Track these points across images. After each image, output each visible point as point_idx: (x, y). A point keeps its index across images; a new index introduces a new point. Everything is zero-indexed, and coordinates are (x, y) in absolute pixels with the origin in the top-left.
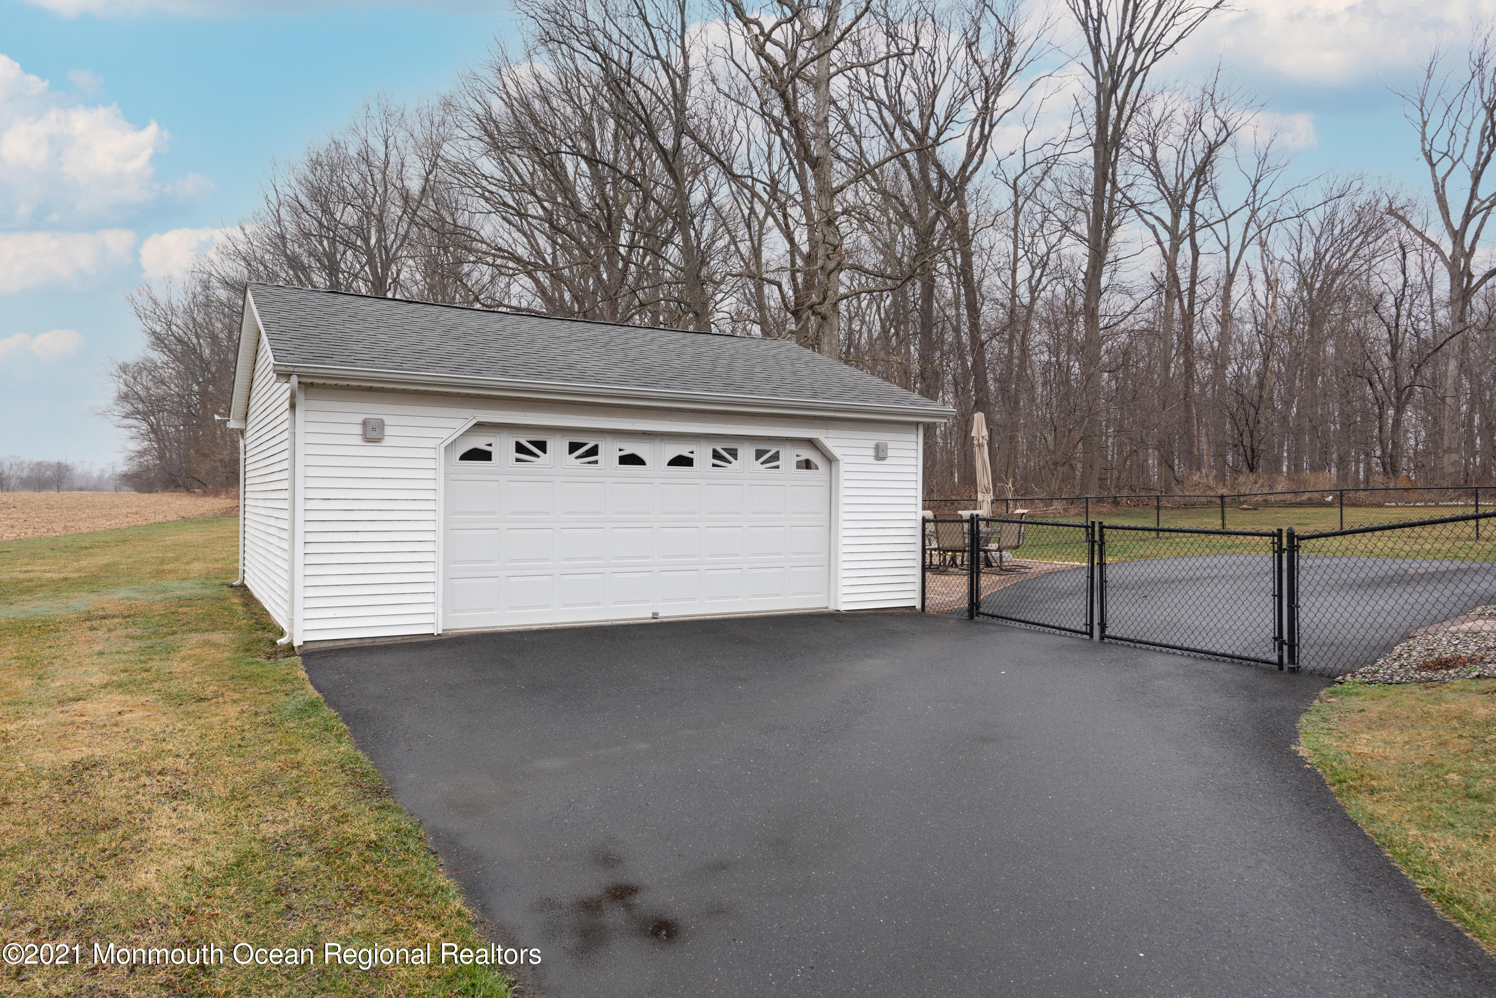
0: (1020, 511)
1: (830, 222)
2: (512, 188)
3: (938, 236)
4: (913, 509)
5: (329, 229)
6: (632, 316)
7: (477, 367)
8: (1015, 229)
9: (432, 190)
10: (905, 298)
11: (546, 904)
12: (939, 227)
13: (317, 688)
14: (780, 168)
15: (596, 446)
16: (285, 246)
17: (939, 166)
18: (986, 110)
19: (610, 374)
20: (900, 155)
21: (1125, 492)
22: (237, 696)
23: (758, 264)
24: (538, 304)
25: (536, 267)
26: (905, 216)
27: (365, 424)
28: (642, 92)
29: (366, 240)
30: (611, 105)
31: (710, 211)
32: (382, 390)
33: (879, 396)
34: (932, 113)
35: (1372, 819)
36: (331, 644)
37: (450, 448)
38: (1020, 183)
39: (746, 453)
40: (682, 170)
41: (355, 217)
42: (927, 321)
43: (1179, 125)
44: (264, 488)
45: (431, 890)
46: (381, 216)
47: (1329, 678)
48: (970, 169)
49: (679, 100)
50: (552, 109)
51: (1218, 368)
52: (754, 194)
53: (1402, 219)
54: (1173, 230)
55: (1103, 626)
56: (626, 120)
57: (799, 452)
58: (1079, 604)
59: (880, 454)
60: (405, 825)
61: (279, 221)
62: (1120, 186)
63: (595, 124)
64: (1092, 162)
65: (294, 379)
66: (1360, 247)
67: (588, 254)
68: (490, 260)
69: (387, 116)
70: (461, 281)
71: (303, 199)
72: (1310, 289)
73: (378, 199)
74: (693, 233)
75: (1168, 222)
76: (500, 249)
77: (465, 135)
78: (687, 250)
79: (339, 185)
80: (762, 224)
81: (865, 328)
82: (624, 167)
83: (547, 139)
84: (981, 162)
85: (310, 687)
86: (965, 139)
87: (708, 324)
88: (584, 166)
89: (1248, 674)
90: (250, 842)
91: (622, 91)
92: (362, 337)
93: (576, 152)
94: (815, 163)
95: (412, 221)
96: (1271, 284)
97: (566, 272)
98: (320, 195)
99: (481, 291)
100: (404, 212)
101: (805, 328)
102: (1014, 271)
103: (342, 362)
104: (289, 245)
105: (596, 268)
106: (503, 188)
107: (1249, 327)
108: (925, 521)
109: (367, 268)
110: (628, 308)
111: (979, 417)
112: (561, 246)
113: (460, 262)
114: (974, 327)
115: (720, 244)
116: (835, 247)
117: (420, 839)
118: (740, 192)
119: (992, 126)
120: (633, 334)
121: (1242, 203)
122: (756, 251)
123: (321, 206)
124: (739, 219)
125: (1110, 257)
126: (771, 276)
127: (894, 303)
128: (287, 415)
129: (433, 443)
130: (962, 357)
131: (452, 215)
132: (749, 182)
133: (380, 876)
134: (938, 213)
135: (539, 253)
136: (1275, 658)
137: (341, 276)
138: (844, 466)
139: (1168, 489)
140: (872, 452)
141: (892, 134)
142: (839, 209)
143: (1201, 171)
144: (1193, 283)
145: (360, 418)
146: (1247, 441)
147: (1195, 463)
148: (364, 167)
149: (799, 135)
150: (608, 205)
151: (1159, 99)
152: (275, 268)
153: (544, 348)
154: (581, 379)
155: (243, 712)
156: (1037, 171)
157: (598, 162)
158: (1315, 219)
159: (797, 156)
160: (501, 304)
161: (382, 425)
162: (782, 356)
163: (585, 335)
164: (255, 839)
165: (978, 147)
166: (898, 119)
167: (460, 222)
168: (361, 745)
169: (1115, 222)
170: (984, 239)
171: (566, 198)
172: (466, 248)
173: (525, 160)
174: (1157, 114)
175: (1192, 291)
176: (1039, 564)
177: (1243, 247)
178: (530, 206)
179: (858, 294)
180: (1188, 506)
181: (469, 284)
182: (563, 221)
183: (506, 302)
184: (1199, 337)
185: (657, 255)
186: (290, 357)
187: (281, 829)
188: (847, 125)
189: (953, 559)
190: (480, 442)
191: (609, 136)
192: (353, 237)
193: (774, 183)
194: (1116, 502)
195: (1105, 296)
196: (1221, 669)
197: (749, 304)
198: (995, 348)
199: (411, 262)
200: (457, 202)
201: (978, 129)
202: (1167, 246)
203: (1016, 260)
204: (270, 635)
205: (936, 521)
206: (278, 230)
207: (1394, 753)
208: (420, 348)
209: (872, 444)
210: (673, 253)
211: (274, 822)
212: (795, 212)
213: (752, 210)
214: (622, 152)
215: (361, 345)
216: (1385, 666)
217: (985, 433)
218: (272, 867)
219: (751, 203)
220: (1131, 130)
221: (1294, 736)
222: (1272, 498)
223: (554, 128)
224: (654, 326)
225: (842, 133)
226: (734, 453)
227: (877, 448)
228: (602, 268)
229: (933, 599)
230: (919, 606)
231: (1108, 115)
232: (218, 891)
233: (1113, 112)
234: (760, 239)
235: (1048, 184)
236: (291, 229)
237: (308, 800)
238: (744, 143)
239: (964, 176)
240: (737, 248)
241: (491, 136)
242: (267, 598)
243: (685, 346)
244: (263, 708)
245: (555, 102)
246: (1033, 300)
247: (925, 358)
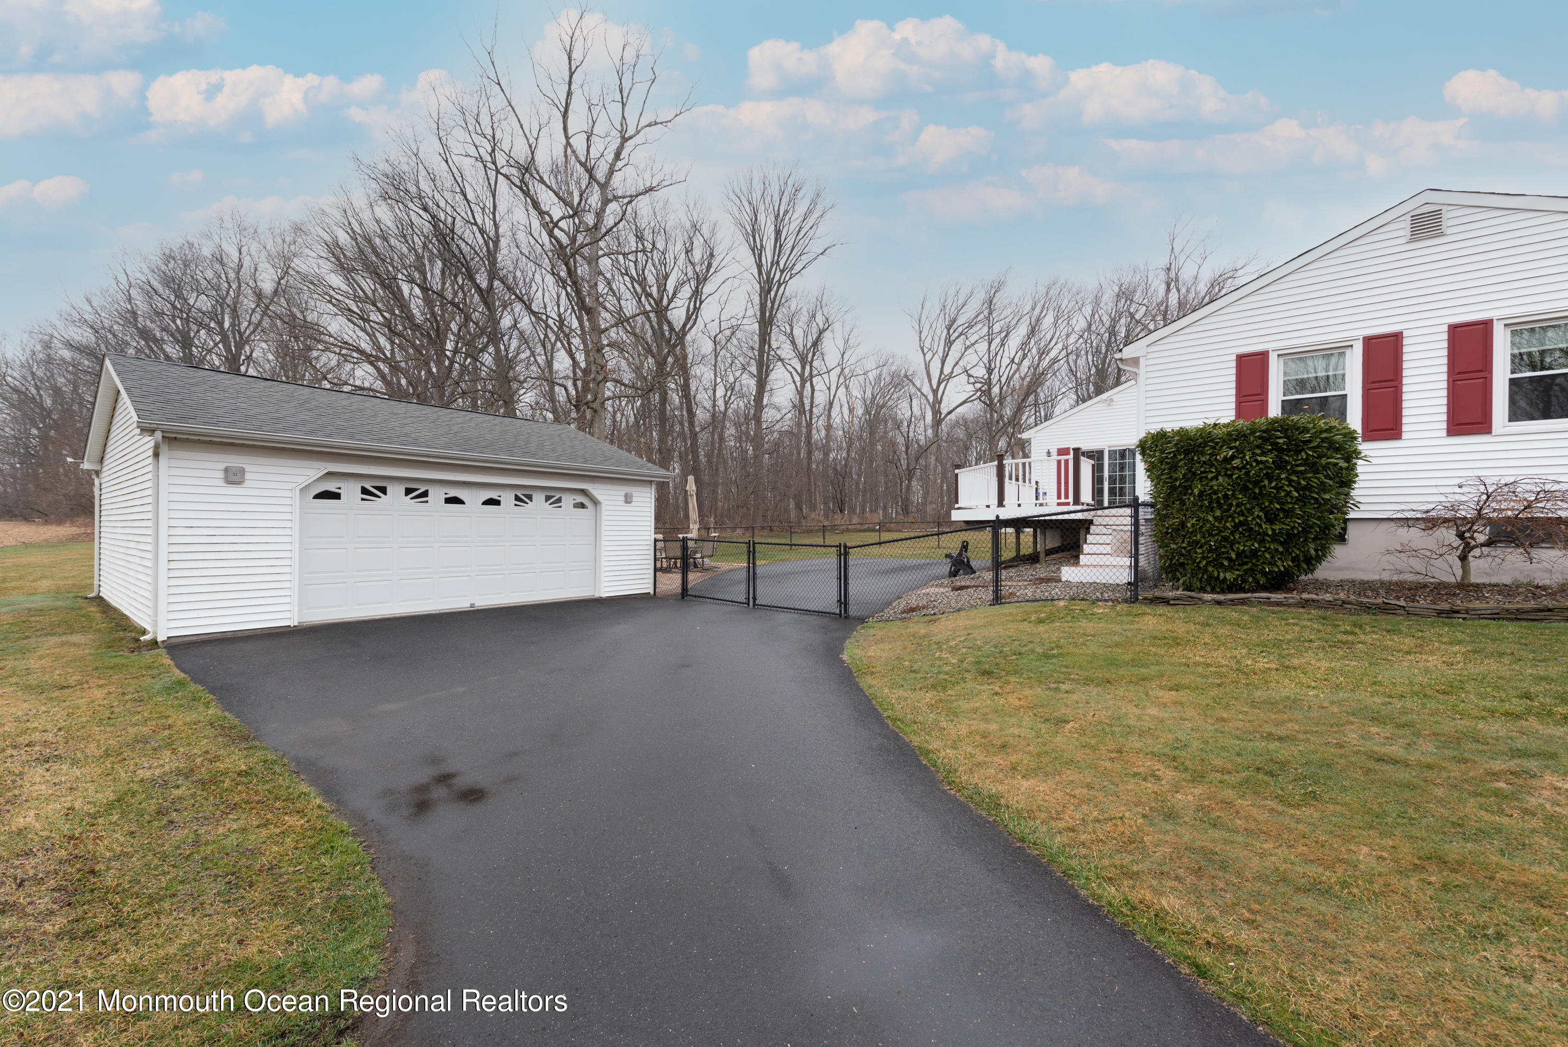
0: (713, 535)
1: (599, 350)
2: (356, 299)
3: (669, 365)
4: (648, 533)
5: (181, 311)
6: (456, 400)
7: (328, 432)
8: (715, 366)
9: (284, 292)
10: (650, 402)
11: (388, 792)
12: (670, 360)
13: (183, 670)
14: (566, 311)
15: (427, 491)
16: (136, 319)
17: (670, 324)
18: (697, 293)
19: (437, 442)
20: (646, 313)
21: (777, 524)
22: (101, 682)
23: (551, 371)
24: (379, 385)
25: (378, 359)
26: (649, 351)
27: (226, 470)
28: (463, 245)
29: (220, 324)
30: (439, 251)
31: (516, 332)
32: (243, 445)
33: (627, 464)
34: (665, 289)
35: (870, 687)
36: (194, 638)
37: (304, 490)
38: (718, 339)
39: (539, 497)
40: (494, 303)
41: (209, 304)
42: (663, 418)
43: (804, 318)
44: (123, 518)
45: (296, 795)
46: (235, 307)
47: (862, 620)
48: (688, 326)
49: (492, 256)
50: (390, 246)
51: (826, 454)
52: (548, 326)
53: (911, 381)
54: (801, 376)
55: (755, 599)
56: (451, 263)
57: (574, 497)
58: (743, 588)
59: (628, 499)
60: (271, 756)
61: (130, 300)
62: (774, 347)
63: (427, 262)
64: (757, 332)
65: (159, 435)
66: (893, 394)
67: (421, 353)
68: (337, 350)
69: (241, 229)
70: (311, 364)
71: (155, 284)
72: (870, 415)
73: (231, 293)
74: (502, 347)
75: (799, 370)
76: (346, 343)
77: (315, 255)
78: (498, 358)
79: (192, 277)
80: (553, 345)
81: (624, 420)
82: (450, 296)
83: (387, 268)
84: (694, 324)
85: (177, 671)
86: (685, 309)
87: (514, 409)
88: (417, 291)
89: (825, 621)
90: (128, 784)
91: (448, 244)
92: (222, 404)
93: (412, 281)
94: (589, 311)
95: (264, 313)
96: (851, 410)
97: (403, 365)
98: (175, 285)
99: (328, 372)
100: (258, 306)
101: (583, 416)
102: (715, 391)
103: (205, 423)
104: (140, 319)
105: (427, 364)
106: (348, 298)
107: (841, 433)
108: (656, 541)
109: (220, 345)
110: (452, 394)
111: (691, 478)
112: (398, 346)
113: (310, 349)
114: (692, 423)
115: (523, 356)
116: (602, 367)
117: (284, 765)
118: (538, 323)
119: (701, 303)
120: (456, 415)
121: (836, 364)
122: (550, 363)
123: (174, 291)
124: (537, 340)
125: (768, 388)
126: (560, 382)
127: (642, 404)
128: (150, 460)
129: (290, 486)
130: (685, 441)
131: (302, 312)
132: (544, 317)
133: (252, 792)
134: (669, 351)
135: (380, 349)
136: (838, 612)
137: (194, 349)
138: (604, 507)
139: (799, 522)
140: (623, 499)
141: (640, 299)
142: (605, 342)
143: (815, 344)
144: (812, 406)
145: (223, 466)
146: (839, 496)
147: (813, 508)
148: (217, 266)
149: (578, 292)
150: (436, 320)
151: (794, 300)
152: (125, 338)
153: (385, 421)
154: (415, 444)
155: (110, 693)
156: (728, 333)
157: (429, 290)
158: (872, 376)
159: (577, 304)
160: (346, 383)
161: (243, 471)
162: (564, 436)
163: (418, 413)
164: (133, 781)
165: (693, 314)
166: (644, 290)
167: (309, 319)
168: (228, 708)
169: (771, 367)
170: (696, 371)
171: (402, 311)
172: (315, 339)
173: (368, 280)
174: (793, 308)
175: (811, 411)
176: (724, 566)
177: (837, 389)
178: (371, 314)
179: (619, 398)
180: (809, 532)
181: (318, 366)
182: (400, 327)
183: (351, 382)
184: (815, 436)
185: (475, 359)
186: (153, 417)
187: (158, 771)
188: (611, 289)
189: (675, 563)
190: (331, 486)
191: (437, 271)
192: (207, 320)
193: (561, 321)
194: (771, 530)
195: (766, 410)
196: (812, 619)
197: (545, 398)
198: (703, 438)
199: (264, 345)
200: (306, 303)
201: (692, 303)
202: (798, 384)
203: (716, 385)
204: (133, 634)
205: (665, 540)
206: (129, 307)
207: (885, 655)
208: (278, 415)
209: (623, 493)
210: (487, 359)
211: (150, 768)
212: (576, 341)
213: (546, 335)
214: (447, 285)
215: (222, 410)
216: (888, 612)
217: (694, 488)
218: (152, 798)
219: (546, 330)
220: (779, 316)
221: (842, 650)
222: (850, 527)
223: (392, 260)
224: (474, 408)
225: (607, 294)
226: (530, 497)
227: (626, 496)
228: (432, 364)
229: (661, 588)
230: (652, 593)
231: (766, 306)
232: (101, 821)
233: (769, 304)
234: (552, 355)
235: (735, 341)
236: (142, 307)
237: (182, 750)
238: (540, 291)
239: (684, 332)
240: (536, 360)
241: (338, 259)
242: (127, 605)
243: (495, 425)
244: (130, 689)
245: (393, 241)
246: (726, 409)
247: (662, 441)
